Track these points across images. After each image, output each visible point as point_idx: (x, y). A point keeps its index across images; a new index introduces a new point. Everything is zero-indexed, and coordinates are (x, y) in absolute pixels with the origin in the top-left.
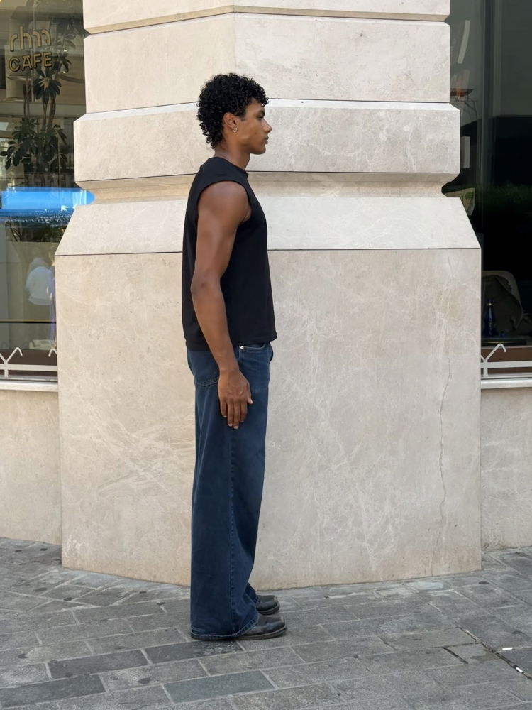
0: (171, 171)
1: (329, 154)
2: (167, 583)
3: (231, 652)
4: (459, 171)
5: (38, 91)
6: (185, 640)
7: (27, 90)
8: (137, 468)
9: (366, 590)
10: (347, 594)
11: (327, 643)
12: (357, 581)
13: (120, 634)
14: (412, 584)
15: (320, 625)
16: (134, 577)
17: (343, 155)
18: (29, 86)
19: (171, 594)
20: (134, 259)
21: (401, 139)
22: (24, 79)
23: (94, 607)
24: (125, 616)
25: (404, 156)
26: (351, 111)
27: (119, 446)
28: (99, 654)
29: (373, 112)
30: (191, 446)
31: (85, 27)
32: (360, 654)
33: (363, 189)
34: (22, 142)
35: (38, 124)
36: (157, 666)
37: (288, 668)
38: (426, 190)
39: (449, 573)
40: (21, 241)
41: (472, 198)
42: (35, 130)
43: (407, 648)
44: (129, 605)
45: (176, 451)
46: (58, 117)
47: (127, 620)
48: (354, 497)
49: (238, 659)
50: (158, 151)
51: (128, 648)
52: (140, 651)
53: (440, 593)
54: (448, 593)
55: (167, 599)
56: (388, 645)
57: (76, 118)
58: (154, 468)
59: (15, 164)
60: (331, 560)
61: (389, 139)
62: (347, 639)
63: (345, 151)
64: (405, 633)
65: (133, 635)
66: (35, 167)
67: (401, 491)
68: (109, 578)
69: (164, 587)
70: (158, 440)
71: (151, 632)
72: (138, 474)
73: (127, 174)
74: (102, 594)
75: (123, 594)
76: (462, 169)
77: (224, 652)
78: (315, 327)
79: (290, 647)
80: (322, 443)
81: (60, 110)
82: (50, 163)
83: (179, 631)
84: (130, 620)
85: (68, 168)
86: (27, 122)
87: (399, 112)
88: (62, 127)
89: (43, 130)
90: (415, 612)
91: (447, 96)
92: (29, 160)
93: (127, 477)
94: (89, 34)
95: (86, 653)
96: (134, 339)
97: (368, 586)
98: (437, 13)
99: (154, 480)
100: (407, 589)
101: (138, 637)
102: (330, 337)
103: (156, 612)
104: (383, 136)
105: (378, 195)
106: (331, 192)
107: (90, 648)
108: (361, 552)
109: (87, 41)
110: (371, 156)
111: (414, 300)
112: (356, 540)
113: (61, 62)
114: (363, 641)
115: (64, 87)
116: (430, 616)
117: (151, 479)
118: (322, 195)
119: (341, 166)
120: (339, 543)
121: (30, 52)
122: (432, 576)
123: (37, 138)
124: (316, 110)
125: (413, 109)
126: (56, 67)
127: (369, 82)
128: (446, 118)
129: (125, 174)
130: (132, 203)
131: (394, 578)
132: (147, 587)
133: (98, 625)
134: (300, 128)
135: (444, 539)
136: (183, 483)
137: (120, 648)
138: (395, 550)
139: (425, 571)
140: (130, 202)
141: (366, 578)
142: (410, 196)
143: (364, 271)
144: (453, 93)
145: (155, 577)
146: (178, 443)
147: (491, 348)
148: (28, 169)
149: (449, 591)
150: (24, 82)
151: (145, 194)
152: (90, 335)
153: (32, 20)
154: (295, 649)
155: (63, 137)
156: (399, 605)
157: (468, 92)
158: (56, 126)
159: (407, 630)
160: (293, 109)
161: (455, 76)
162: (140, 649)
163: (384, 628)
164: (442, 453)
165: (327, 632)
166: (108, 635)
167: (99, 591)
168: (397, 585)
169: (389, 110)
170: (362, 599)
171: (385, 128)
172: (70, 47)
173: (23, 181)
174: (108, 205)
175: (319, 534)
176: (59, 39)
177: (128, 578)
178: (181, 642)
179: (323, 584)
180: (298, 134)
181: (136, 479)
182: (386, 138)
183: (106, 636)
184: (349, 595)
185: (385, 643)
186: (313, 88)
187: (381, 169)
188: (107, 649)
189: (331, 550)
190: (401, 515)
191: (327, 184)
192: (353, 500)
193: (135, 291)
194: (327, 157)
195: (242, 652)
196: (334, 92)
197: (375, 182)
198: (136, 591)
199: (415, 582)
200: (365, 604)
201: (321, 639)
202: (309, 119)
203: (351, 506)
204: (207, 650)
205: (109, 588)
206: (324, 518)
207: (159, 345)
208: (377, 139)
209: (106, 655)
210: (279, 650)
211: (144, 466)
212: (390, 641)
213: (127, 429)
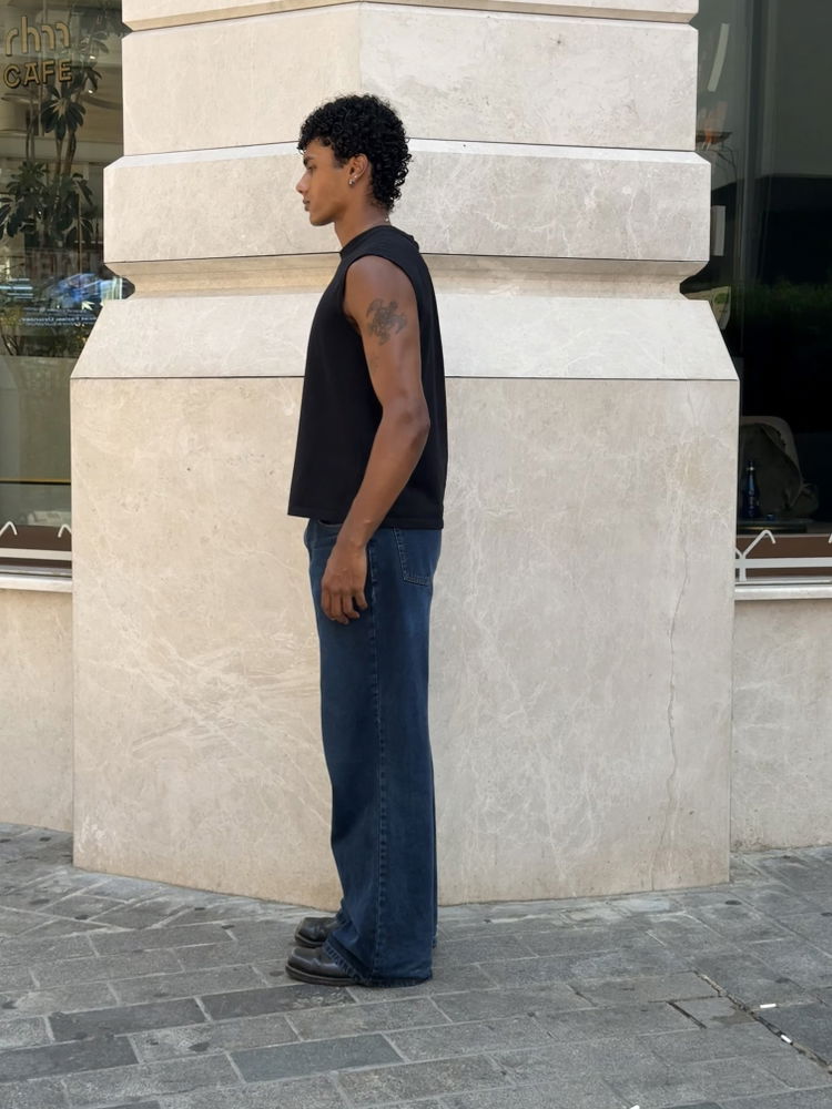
0: (256, 249)
1: (504, 227)
2: (238, 896)
3: (336, 1004)
4: (708, 260)
5: (49, 119)
6: (264, 985)
7: (32, 118)
8: (193, 714)
9: (550, 911)
10: (519, 916)
11: (487, 993)
12: (535, 897)
13: (163, 974)
14: (622, 903)
15: (477, 964)
16: (186, 885)
17: (527, 230)
18: (34, 112)
19: (243, 912)
20: (195, 387)
21: (617, 207)
22: (27, 101)
23: (122, 930)
24: (171, 946)
25: (622, 233)
26: (540, 161)
27: (166, 679)
28: (129, 1005)
29: (574, 163)
30: (278, 681)
31: (124, 21)
32: (538, 1010)
33: (557, 284)
34: (22, 200)
35: (47, 171)
36: (220, 1025)
37: (425, 1030)
38: (655, 288)
39: (680, 885)
40: (18, 354)
41: (727, 303)
42: (44, 180)
43: (612, 1002)
44: (179, 928)
45: (256, 688)
46: (80, 163)
47: (174, 952)
48: (533, 765)
49: (348, 1016)
50: (235, 217)
51: (174, 996)
52: (193, 1001)
53: (665, 918)
54: (677, 917)
55: (238, 919)
56: (582, 996)
57: (109, 164)
58: (220, 715)
59: (11, 233)
60: (496, 863)
61: (599, 206)
62: (517, 987)
63: (530, 224)
64: (609, 979)
65: (182, 975)
66: (42, 240)
67: (607, 757)
68: (148, 884)
69: (233, 901)
70: (227, 670)
71: (212, 971)
72: (195, 723)
73: (188, 253)
74: (136, 909)
75: (168, 911)
76: (712, 256)
77: (325, 1004)
78: (477, 499)
79: (429, 998)
80: (486, 679)
81: (83, 151)
82: (66, 232)
83: (255, 969)
84: (179, 951)
85: (93, 242)
86: (31, 168)
87: (615, 164)
88: (86, 177)
89: (56, 180)
90: (625, 946)
91: (691, 141)
92: (33, 228)
93: (179, 728)
94: (130, 31)
95: (111, 1004)
96: (193, 512)
97: (552, 904)
98: (678, 11)
99: (221, 733)
100: (613, 910)
101: (192, 978)
102: (500, 514)
103: (219, 940)
104: (590, 202)
105: (580, 293)
106: (507, 287)
107: (114, 994)
108: (543, 853)
109: (127, 41)
111: (633, 459)
112: (535, 832)
113: (86, 75)
114: (543, 990)
115: (90, 115)
116: (647, 953)
117: (216, 731)
118: (492, 292)
119: (523, 246)
120: (509, 837)
121: (37, 58)
122: (653, 890)
123: (46, 195)
124: (485, 159)
125: (637, 159)
126: (78, 83)
127: (569, 117)
128: (689, 174)
129: (184, 253)
130: (193, 299)
131: (596, 892)
132: (207, 899)
133: (129, 959)
134: (459, 186)
135: (672, 833)
136: (266, 738)
137: (162, 996)
138: (595, 849)
140: (190, 296)
141: (549, 891)
142: (629, 297)
143: (556, 413)
144: (700, 138)
145: (219, 885)
146: (260, 676)
147: (753, 536)
148: (31, 242)
149: (679, 914)
150: (27, 105)
151: (215, 285)
152: (124, 505)
153: (41, 9)
154: (437, 1002)
155: (87, 193)
156: (600, 935)
157: (723, 136)
158: (76, 175)
159: (612, 974)
160: (449, 156)
161: (704, 111)
162: (194, 997)
163: (576, 970)
164: (672, 700)
165: (486, 974)
166: (145, 974)
167: (130, 906)
168: (598, 903)
169: (599, 161)
170: (546, 924)
171: (594, 188)
172: (100, 52)
173: (24, 261)
174: (156, 301)
175: (477, 822)
176: (82, 38)
177: (177, 886)
178: (257, 988)
179: (483, 900)
180: (457, 196)
181: (192, 732)
182: (594, 205)
183: (141, 977)
184: (522, 919)
185: (578, 994)
186: (481, 123)
187: (587, 253)
188: (142, 996)
189: (497, 847)
190: (606, 794)
191: (500, 275)
192: (532, 770)
193: (196, 437)
194: (501, 233)
195: (353, 1005)
196: (515, 130)
197: (576, 273)
198: (189, 907)
199: (626, 899)
200: (548, 932)
201: (478, 986)
202: (474, 172)
203: (529, 779)
204: (299, 1000)
205: (148, 902)
206: (486, 797)
207: (233, 522)
208: (581, 205)
209: (140, 1006)
210: (412, 1001)
211: (204, 712)
212: (585, 991)
213: (180, 654)
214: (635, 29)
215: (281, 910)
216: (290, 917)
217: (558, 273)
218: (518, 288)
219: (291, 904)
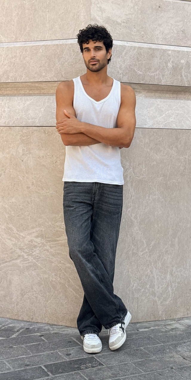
0: (49, 79)
1: (141, 73)
2: (40, 323)
3: (97, 366)
6: (66, 359)
8: (23, 253)
9: (158, 325)
10: (148, 328)
11: (151, 359)
12: (151, 320)
13: (24, 356)
14: (182, 321)
15: (142, 348)
16: (19, 319)
17: (149, 75)
19: (45, 329)
20: (25, 130)
21: (179, 67)
23: (1, 338)
24: (23, 344)
25: (181, 77)
26: (153, 49)
27: (11, 240)
28: (16, 370)
29: (165, 51)
30: (58, 241)
32: (174, 366)
33: (157, 94)
36: (56, 377)
37: (136, 376)
44: (22, 337)
45: (49, 244)
47: (25, 347)
48: (150, 271)
49: (104, 371)
50: (41, 67)
51: (33, 365)
52: (41, 367)
55: (44, 333)
56: (186, 360)
58: (34, 254)
60: (137, 308)
61: (173, 66)
62: (161, 357)
63: (150, 72)
65: (32, 357)
67: (176, 268)
68: (4, 319)
69: (39, 325)
70: (37, 237)
71: (43, 354)
72: (24, 257)
73: (21, 80)
74: (3, 330)
75: (16, 330)
77: (92, 367)
78: (132, 172)
79: (130, 362)
80: (135, 239)
83: (59, 353)
84: (27, 346)
87: (179, 52)
93: (16, 259)
95: (8, 369)
96: (24, 177)
97: (158, 323)
99: (34, 261)
100: (180, 324)
101: (36, 358)
102: (140, 178)
103: (40, 341)
104: (170, 65)
105: (165, 98)
106: (140, 95)
107: (9, 365)
108: (154, 303)
110: (163, 76)
111: (186, 158)
112: (151, 296)
114: (171, 358)
117: (32, 260)
119: (147, 80)
120: (142, 298)
124: (135, 48)
125: (186, 50)
127: (163, 34)
129: (19, 80)
130: (23, 97)
131: (172, 318)
132: (29, 325)
133: (9, 350)
134: (126, 58)
136: (52, 262)
137: (28, 365)
138: (172, 301)
139: (188, 314)
141: (156, 318)
142: (183, 100)
143: (159, 141)
145: (32, 319)
146: (50, 239)
151: (31, 92)
154: (135, 364)
160: (122, 46)
162: (41, 365)
165: (147, 352)
166: (17, 357)
167: (1, 328)
168: (174, 322)
169: (173, 50)
170: (159, 331)
171: (171, 60)
174: (8, 97)
175: (131, 293)
177: (14, 319)
178: (64, 361)
180: (124, 61)
181: (22, 260)
182: (172, 66)
183: (17, 358)
184: (149, 329)
185: (184, 358)
186: (132, 35)
187: (169, 83)
188: (20, 366)
189: (138, 302)
190: (176, 281)
191: (138, 91)
192: (150, 273)
193: (25, 149)
194: (140, 75)
195: (104, 367)
196: (144, 38)
197: (164, 91)
198: (23, 328)
199: (182, 320)
200: (161, 334)
201: (146, 357)
202: (131, 53)
203: (149, 276)
204: (82, 365)
205: (6, 326)
206: (134, 283)
207: (40, 181)
208: (167, 66)
209: (22, 370)
210: (125, 364)
211: (28, 253)
212: (187, 357)
213: (18, 231)
214: (185, 3)
215: (59, 328)
216: (63, 331)
217: (158, 90)
218: (144, 95)
219: (62, 326)
